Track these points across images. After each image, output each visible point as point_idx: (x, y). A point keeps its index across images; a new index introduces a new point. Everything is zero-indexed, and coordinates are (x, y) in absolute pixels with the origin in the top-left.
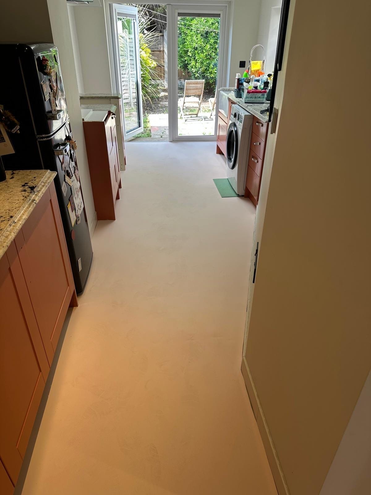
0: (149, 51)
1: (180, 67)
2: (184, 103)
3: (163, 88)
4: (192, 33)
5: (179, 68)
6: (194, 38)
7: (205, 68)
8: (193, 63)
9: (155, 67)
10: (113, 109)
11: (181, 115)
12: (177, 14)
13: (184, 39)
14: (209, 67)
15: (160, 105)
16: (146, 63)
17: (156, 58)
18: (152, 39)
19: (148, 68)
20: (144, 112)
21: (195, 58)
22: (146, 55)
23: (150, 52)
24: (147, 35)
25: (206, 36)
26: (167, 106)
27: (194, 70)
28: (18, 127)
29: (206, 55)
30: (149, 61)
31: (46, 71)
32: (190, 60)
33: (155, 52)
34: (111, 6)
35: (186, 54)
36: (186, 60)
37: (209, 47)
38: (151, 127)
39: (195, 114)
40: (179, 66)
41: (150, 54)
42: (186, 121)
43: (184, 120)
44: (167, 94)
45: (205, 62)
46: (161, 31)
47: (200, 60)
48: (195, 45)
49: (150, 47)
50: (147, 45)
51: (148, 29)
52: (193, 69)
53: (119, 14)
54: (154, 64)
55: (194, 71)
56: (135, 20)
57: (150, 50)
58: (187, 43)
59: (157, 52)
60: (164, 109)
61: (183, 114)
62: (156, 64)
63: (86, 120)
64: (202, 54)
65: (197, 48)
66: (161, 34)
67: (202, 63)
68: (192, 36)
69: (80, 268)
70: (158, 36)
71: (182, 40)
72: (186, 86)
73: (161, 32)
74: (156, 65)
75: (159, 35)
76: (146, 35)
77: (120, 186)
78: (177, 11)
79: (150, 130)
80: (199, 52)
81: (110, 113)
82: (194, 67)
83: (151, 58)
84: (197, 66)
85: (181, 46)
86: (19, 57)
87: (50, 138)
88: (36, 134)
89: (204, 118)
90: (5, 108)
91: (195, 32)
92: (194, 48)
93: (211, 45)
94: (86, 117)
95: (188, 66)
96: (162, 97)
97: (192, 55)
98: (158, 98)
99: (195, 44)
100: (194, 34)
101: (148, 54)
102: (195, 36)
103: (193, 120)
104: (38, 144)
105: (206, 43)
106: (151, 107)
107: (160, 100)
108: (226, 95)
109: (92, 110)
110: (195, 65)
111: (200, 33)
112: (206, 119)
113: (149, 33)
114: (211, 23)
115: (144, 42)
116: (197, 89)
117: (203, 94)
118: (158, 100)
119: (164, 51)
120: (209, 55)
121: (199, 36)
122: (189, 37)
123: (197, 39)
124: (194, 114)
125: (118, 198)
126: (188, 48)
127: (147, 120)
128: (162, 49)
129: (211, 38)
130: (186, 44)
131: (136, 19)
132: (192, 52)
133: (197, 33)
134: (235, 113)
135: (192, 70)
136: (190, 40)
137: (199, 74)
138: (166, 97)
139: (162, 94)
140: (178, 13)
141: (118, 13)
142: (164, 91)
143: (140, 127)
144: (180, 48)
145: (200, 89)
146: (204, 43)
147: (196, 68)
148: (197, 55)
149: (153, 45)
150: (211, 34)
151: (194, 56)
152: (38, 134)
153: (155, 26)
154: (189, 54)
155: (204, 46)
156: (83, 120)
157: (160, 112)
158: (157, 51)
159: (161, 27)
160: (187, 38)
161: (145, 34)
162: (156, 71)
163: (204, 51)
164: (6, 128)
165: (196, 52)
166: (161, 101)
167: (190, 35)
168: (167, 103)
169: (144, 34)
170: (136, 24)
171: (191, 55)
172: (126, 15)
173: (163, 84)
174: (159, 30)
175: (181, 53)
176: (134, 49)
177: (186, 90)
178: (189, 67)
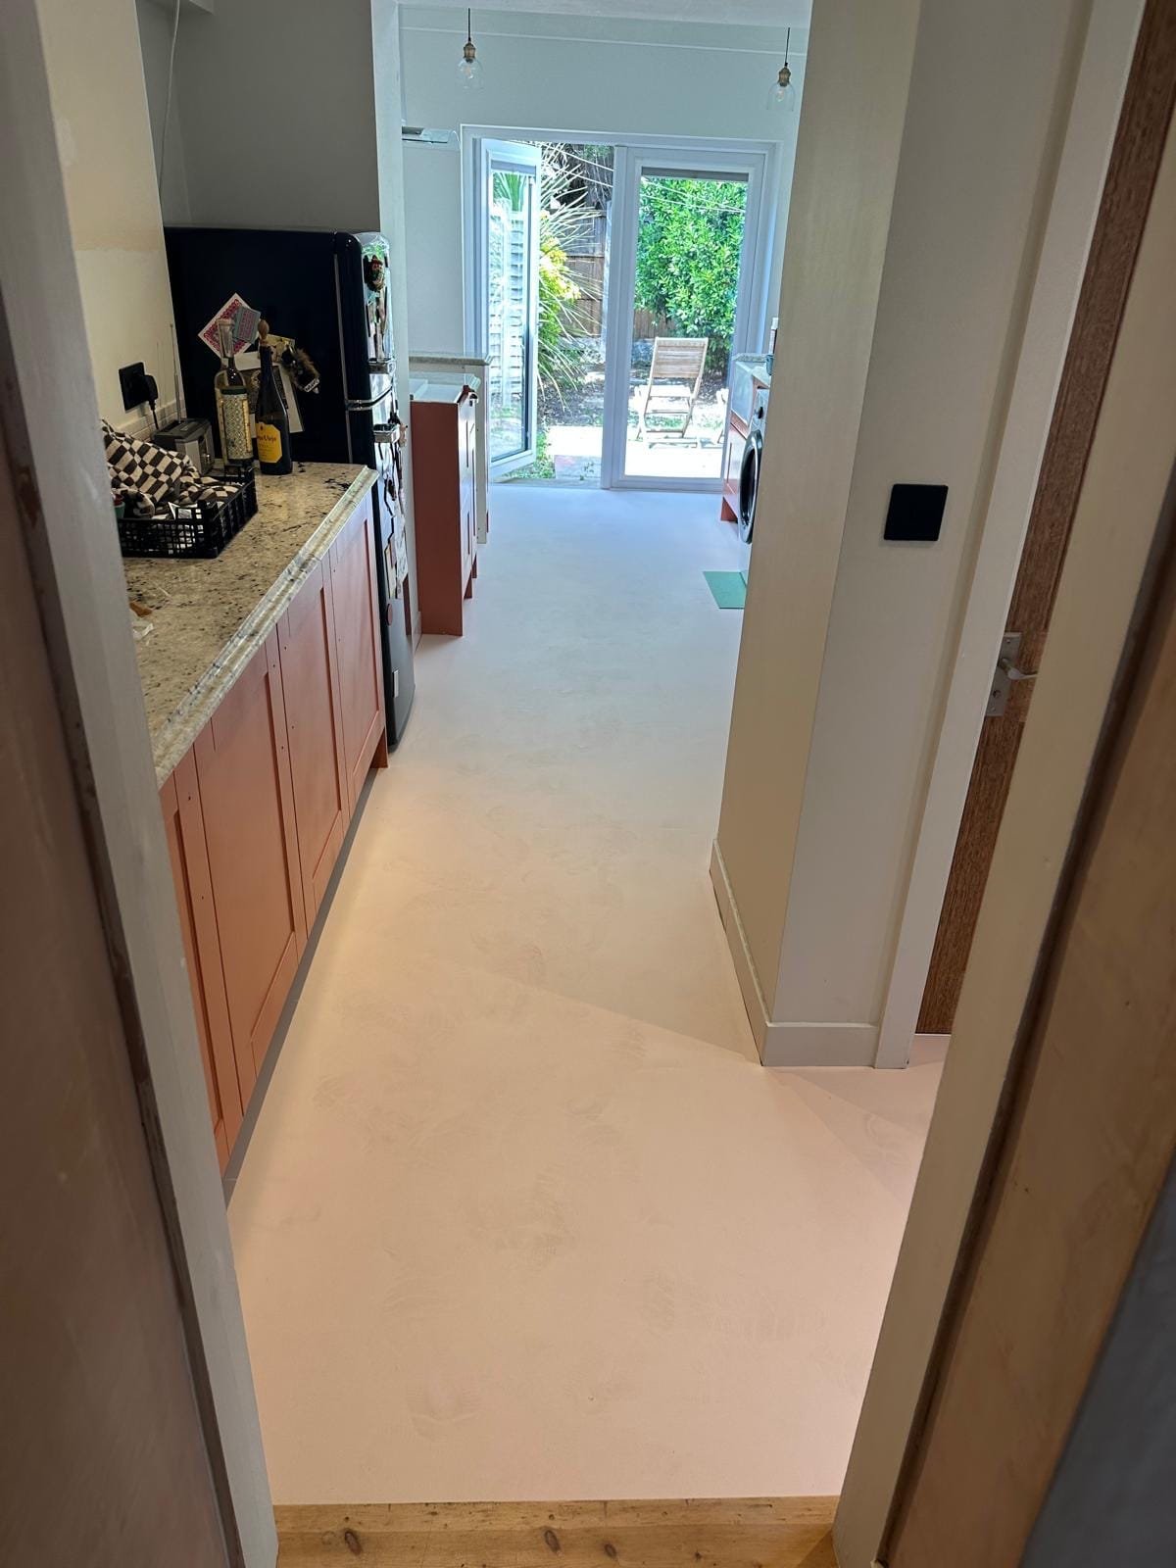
0: (563, 256)
1: (646, 304)
2: (650, 398)
3: (595, 361)
4: (682, 214)
5: (642, 306)
6: (689, 228)
7: (715, 309)
8: (682, 293)
9: (576, 301)
10: (474, 383)
11: (640, 431)
12: (638, 170)
13: (662, 228)
14: (725, 306)
15: (582, 406)
16: (551, 289)
17: (580, 275)
18: (574, 226)
19: (559, 301)
20: (539, 421)
21: (687, 282)
22: (554, 268)
23: (565, 259)
24: (562, 215)
25: (723, 224)
26: (602, 407)
27: (683, 314)
28: (317, 382)
29: (719, 273)
30: (562, 284)
31: (375, 282)
32: (675, 286)
33: (580, 260)
34: (476, 144)
35: (664, 267)
36: (662, 285)
37: (728, 253)
38: (556, 456)
39: (679, 431)
40: (644, 301)
41: (564, 264)
42: (650, 447)
43: (646, 443)
44: (602, 377)
45: (714, 292)
46: (598, 203)
47: (701, 288)
48: (689, 245)
49: (565, 247)
50: (557, 241)
51: (565, 200)
52: (680, 311)
53: (497, 164)
54: (573, 292)
55: (684, 317)
56: (532, 180)
57: (565, 254)
58: (670, 240)
59: (584, 261)
60: (594, 416)
61: (644, 429)
62: (580, 291)
63: (415, 399)
64: (710, 271)
65: (695, 254)
66: (597, 214)
67: (707, 294)
68: (682, 222)
69: (396, 694)
70: (589, 220)
71: (656, 232)
72: (657, 354)
73: (598, 207)
74: (578, 295)
75: (594, 216)
76: (558, 213)
77: (474, 574)
78: (639, 164)
79: (552, 466)
80: (700, 265)
81: (466, 390)
82: (683, 304)
83: (566, 276)
84: (693, 304)
85: (651, 248)
86: (336, 256)
87: (369, 408)
88: (346, 397)
89: (701, 442)
90: (297, 346)
91: (691, 210)
92: (687, 255)
93: (734, 247)
94: (418, 392)
95: (668, 302)
96: (591, 384)
97: (681, 271)
98: (580, 386)
99: (690, 243)
100: (690, 216)
101: (560, 266)
102: (692, 223)
103: (672, 444)
104: (347, 417)
105: (722, 243)
106: (558, 410)
107: (584, 391)
108: (748, 370)
109: (427, 381)
110: (687, 298)
111: (705, 214)
112: (707, 446)
113: (565, 210)
114: (736, 191)
115: (551, 234)
116: (685, 362)
117: (700, 376)
118: (580, 392)
119: (603, 258)
120: (727, 274)
121: (703, 222)
122: (676, 224)
123: (697, 230)
124: (674, 428)
125: (469, 595)
126: (671, 253)
127: (545, 441)
128: (597, 254)
129: (735, 230)
130: (666, 241)
131: (535, 178)
132: (680, 265)
133: (698, 214)
134: (762, 408)
135: (678, 314)
136: (675, 234)
137: (698, 325)
138: (600, 385)
139: (592, 377)
140: (643, 168)
141: (492, 161)
142: (597, 368)
143: (526, 449)
144: (647, 253)
145: (694, 362)
146: (715, 240)
147: (691, 307)
148: (693, 273)
149: (575, 241)
150: (735, 218)
151: (687, 274)
152: (349, 398)
153: (584, 191)
154: (672, 268)
155: (716, 251)
156: (412, 397)
157: (581, 422)
158: (586, 257)
159: (601, 195)
160: (669, 228)
161: (555, 210)
162: (577, 310)
163: (714, 263)
164: (295, 383)
165: (692, 264)
166: (586, 394)
167: (677, 218)
168: (601, 401)
169: (552, 212)
170: (533, 188)
171: (677, 273)
172: (512, 166)
173: (597, 349)
174: (593, 200)
175: (651, 266)
176: (525, 250)
177: (657, 363)
178: (671, 303)
